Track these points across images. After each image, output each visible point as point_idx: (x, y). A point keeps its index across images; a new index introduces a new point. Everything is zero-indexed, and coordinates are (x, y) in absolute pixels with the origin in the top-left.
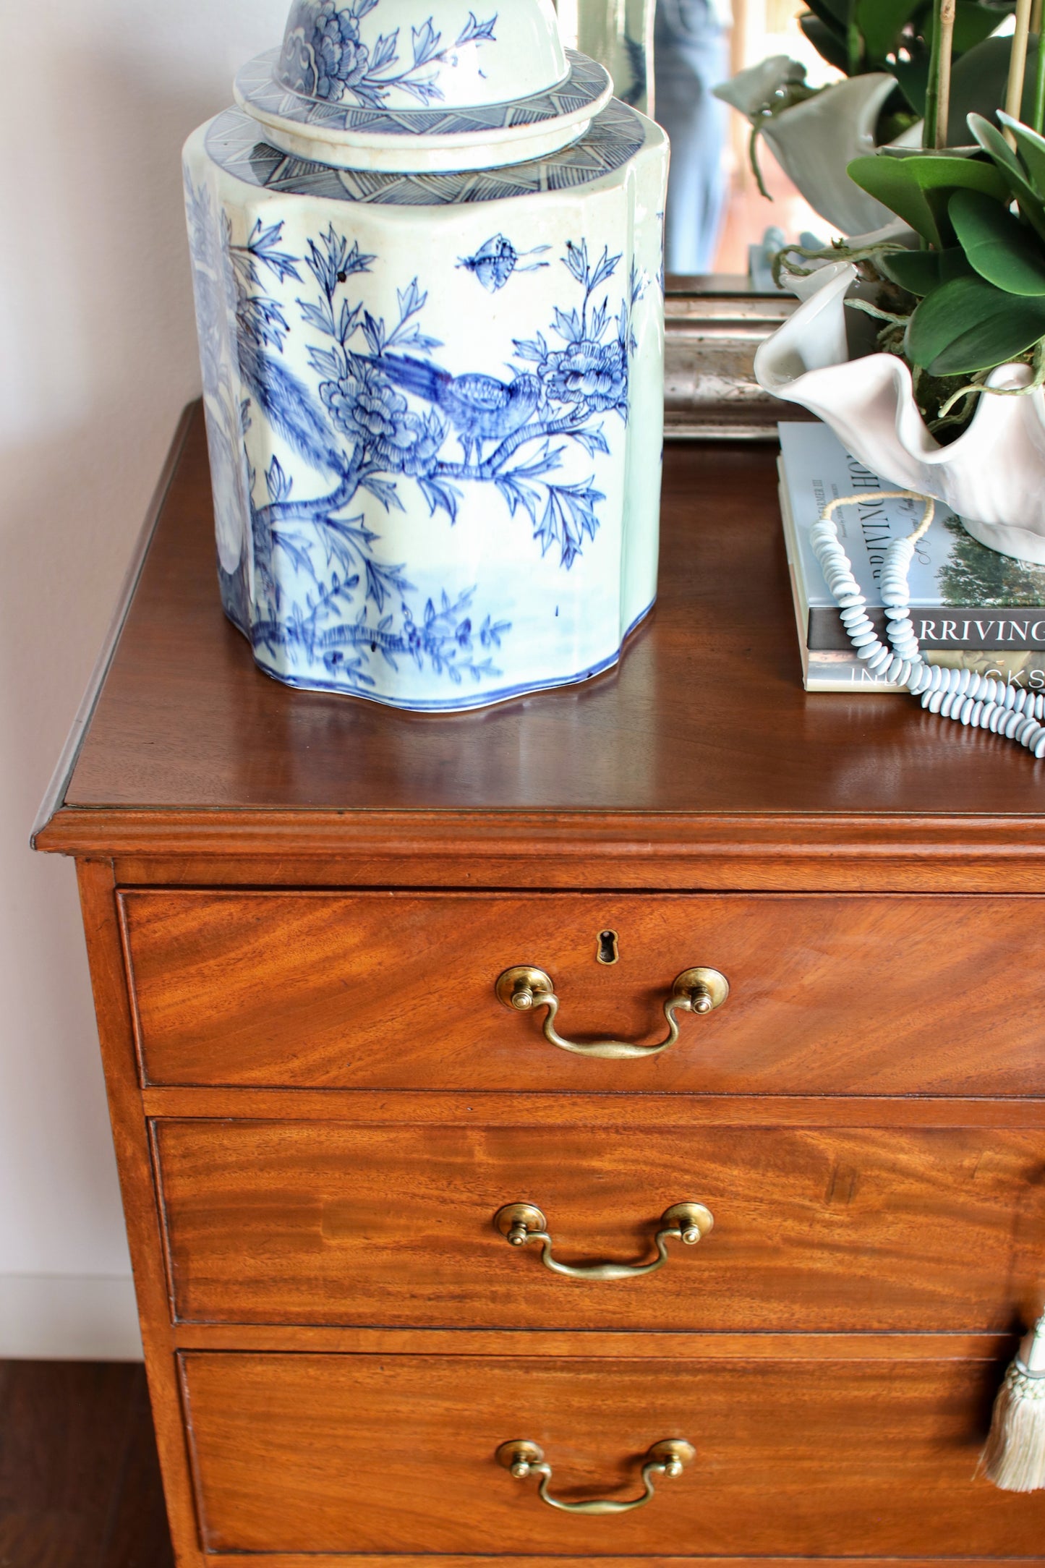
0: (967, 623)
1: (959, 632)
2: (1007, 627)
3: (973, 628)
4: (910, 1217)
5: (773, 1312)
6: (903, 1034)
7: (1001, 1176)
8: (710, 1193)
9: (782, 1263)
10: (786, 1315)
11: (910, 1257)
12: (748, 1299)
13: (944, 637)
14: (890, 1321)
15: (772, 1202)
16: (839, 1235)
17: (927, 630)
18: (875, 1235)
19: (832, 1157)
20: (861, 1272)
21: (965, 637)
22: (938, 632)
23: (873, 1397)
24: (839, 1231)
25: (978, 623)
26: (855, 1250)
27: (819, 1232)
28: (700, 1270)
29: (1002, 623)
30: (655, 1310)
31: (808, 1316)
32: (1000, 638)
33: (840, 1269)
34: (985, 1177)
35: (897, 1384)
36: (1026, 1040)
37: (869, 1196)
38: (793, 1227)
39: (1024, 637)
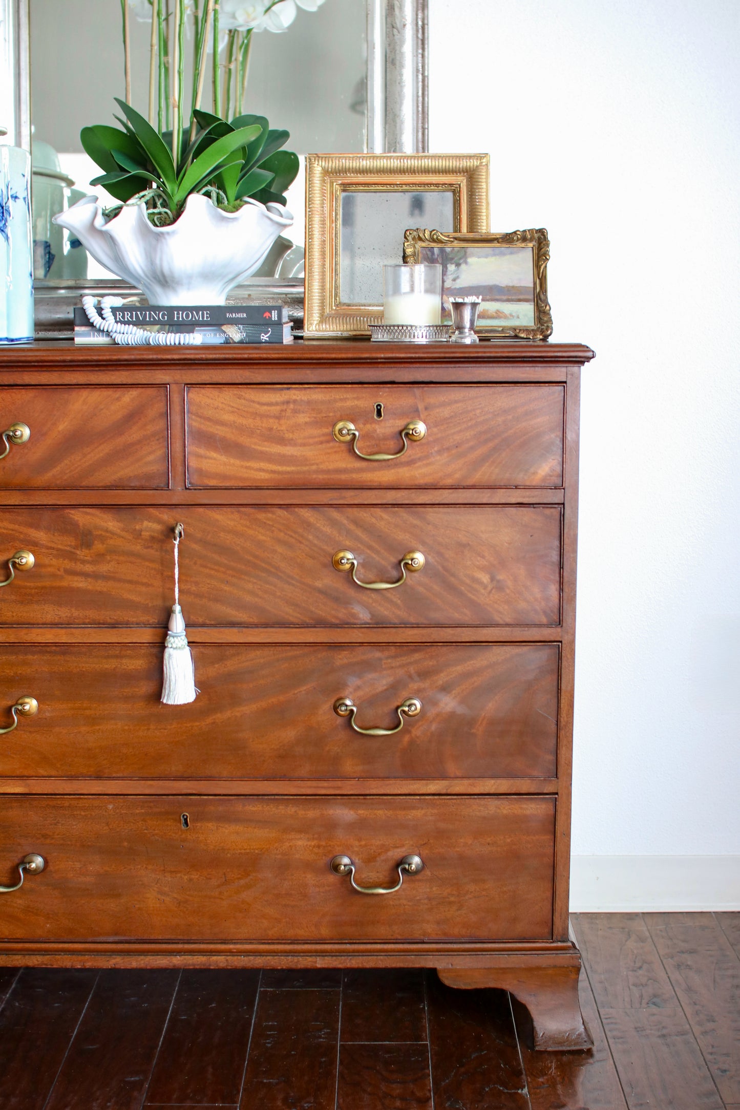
0: (134, 313)
1: (131, 317)
2: (150, 314)
3: (137, 315)
4: (117, 558)
5: (64, 613)
6: (101, 455)
7: (153, 534)
8: (32, 545)
9: (64, 584)
10: (69, 615)
11: (120, 580)
12: (53, 605)
13: (126, 320)
14: (115, 618)
15: (58, 550)
16: (88, 568)
17: (119, 317)
18: (104, 568)
19: (81, 525)
20: (99, 589)
21: (134, 319)
22: (123, 317)
23: (114, 669)
24: (88, 566)
25: (139, 313)
26: (95, 576)
27: (79, 567)
28: (30, 588)
29: (148, 313)
30: (13, 612)
31: (79, 615)
32: (148, 319)
33: (90, 587)
34: (145, 534)
35: (124, 661)
36: (151, 458)
37: (99, 547)
38: (68, 564)
39: (157, 319)
